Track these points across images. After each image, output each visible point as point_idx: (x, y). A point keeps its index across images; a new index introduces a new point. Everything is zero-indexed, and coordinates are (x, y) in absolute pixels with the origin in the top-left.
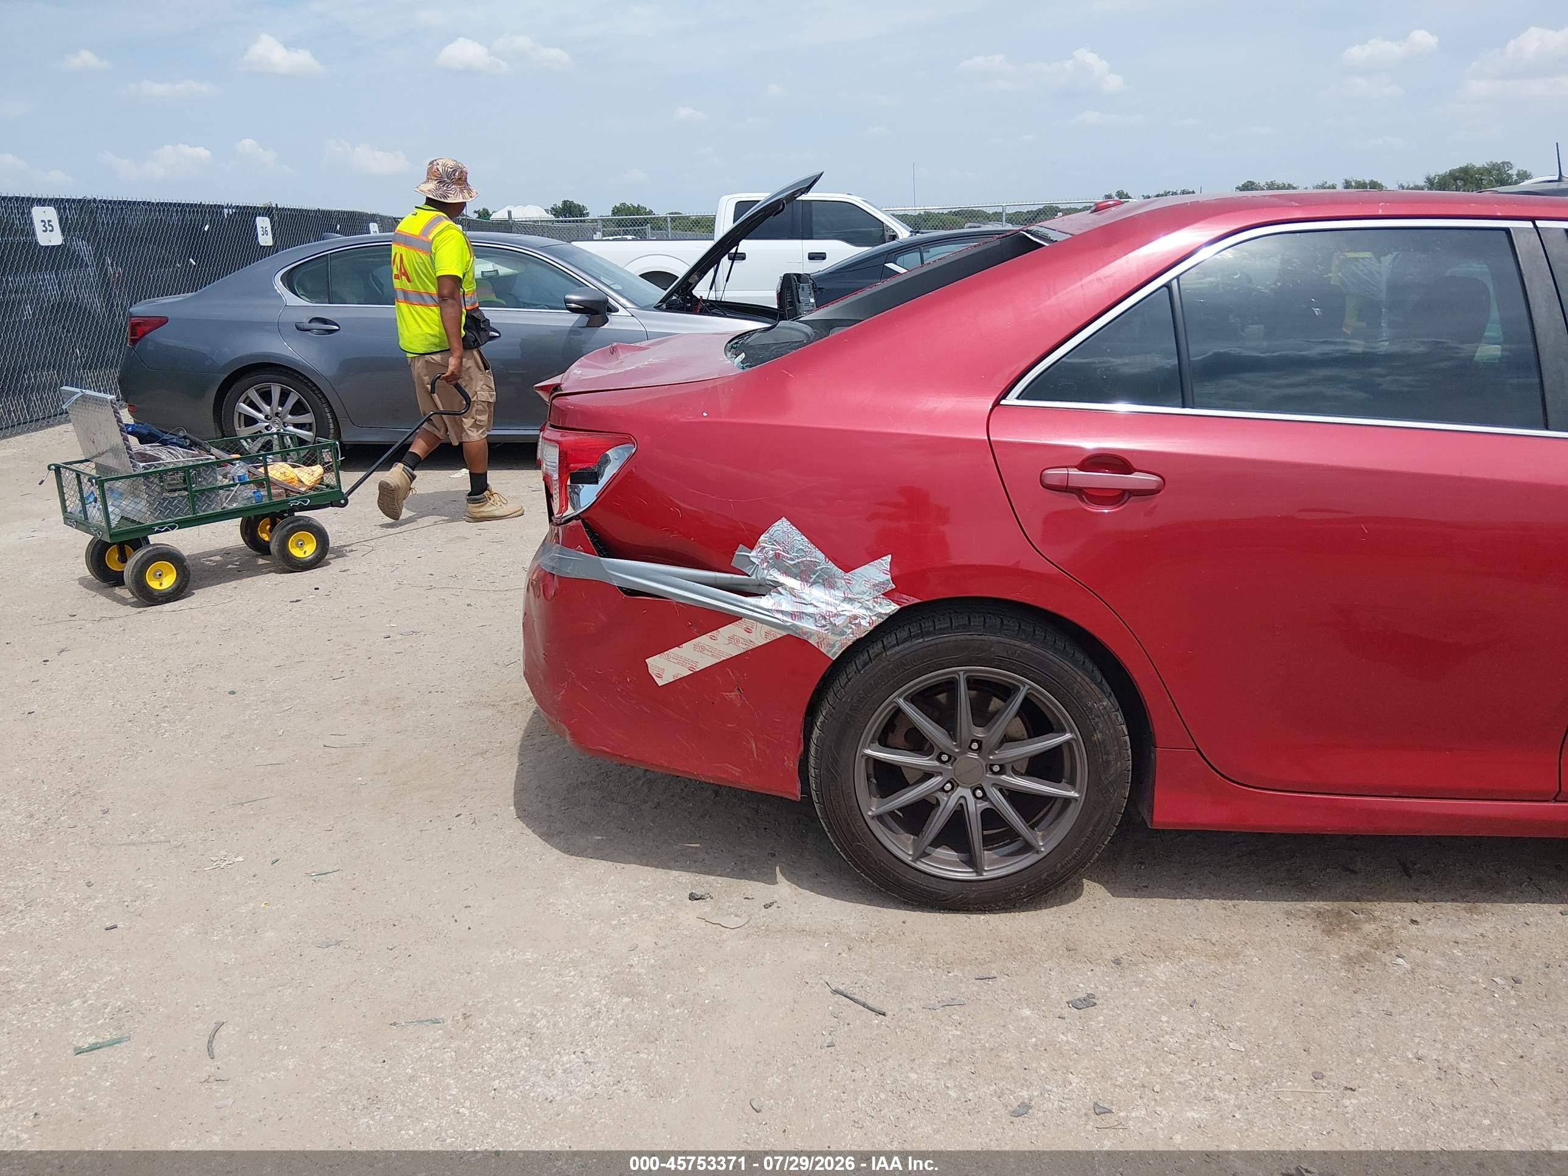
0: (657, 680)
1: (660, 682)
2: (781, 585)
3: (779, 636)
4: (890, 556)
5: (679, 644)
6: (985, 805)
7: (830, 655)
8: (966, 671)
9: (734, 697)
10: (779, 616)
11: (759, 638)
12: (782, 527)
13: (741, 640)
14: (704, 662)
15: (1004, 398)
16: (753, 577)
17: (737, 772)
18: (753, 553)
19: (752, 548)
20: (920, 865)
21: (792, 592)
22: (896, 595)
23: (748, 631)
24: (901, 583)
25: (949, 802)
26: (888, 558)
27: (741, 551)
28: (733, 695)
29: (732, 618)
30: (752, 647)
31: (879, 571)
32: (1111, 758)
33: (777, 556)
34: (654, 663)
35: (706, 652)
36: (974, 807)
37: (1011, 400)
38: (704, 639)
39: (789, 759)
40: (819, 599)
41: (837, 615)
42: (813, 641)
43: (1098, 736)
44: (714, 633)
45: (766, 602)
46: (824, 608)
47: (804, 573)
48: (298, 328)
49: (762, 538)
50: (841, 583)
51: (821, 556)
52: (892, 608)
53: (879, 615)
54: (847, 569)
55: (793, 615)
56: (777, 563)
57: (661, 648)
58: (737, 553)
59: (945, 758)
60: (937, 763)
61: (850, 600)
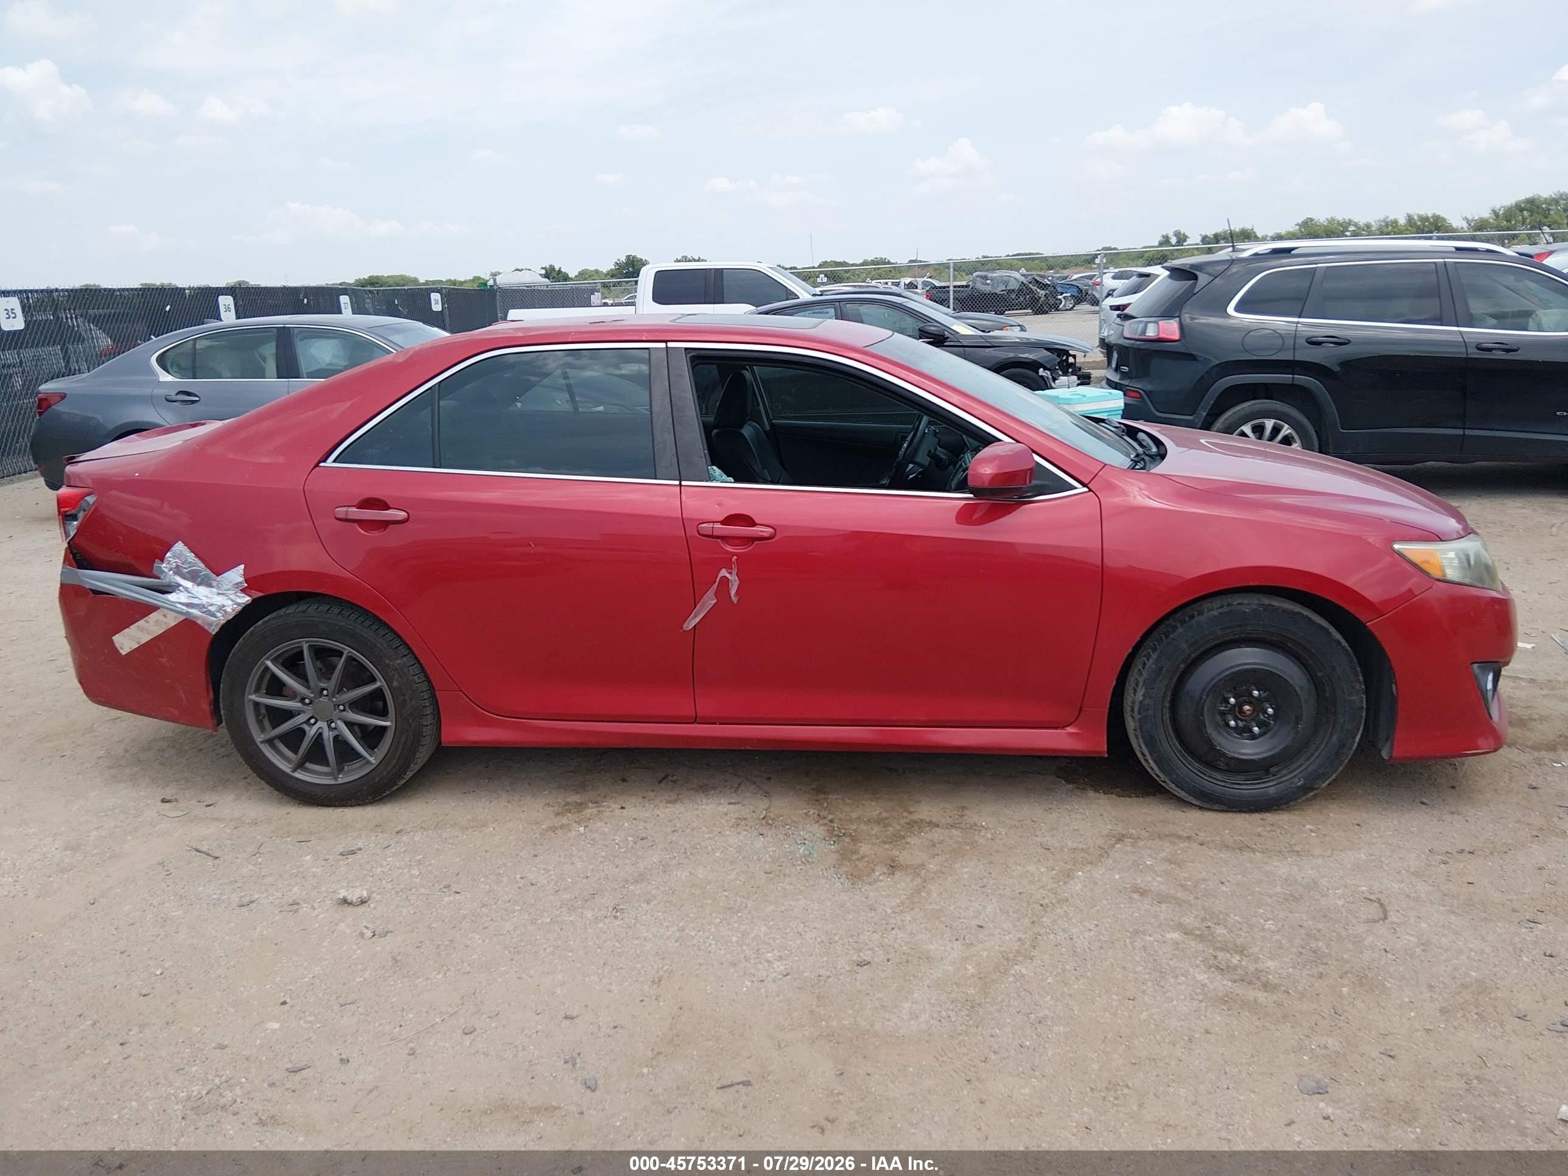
0: (121, 651)
1: (123, 653)
2: (180, 585)
3: (182, 620)
5: (127, 626)
6: (336, 733)
7: (210, 631)
8: (307, 642)
9: (165, 662)
10: (179, 606)
11: (172, 621)
12: (179, 547)
13: (163, 623)
14: (145, 638)
15: (325, 461)
16: (165, 581)
18: (164, 565)
19: (163, 561)
20: (297, 775)
21: (186, 589)
22: (248, 591)
23: (165, 616)
24: (251, 583)
25: (311, 732)
26: (242, 566)
27: (157, 563)
28: (164, 660)
29: (153, 609)
30: (168, 627)
31: (236, 575)
32: (407, 698)
33: (177, 566)
34: (117, 639)
35: (144, 631)
36: (328, 736)
37: (329, 463)
38: (141, 623)
39: (203, 702)
40: (203, 594)
41: (212, 605)
42: (199, 622)
43: (395, 684)
44: (146, 618)
45: (172, 597)
46: (205, 601)
47: (193, 577)
48: (167, 400)
49: (168, 555)
50: (214, 583)
51: (202, 566)
52: (245, 599)
53: (238, 604)
54: (218, 575)
55: (188, 605)
56: (178, 571)
57: (118, 631)
58: (154, 564)
59: (307, 701)
60: (300, 705)
61: (221, 595)
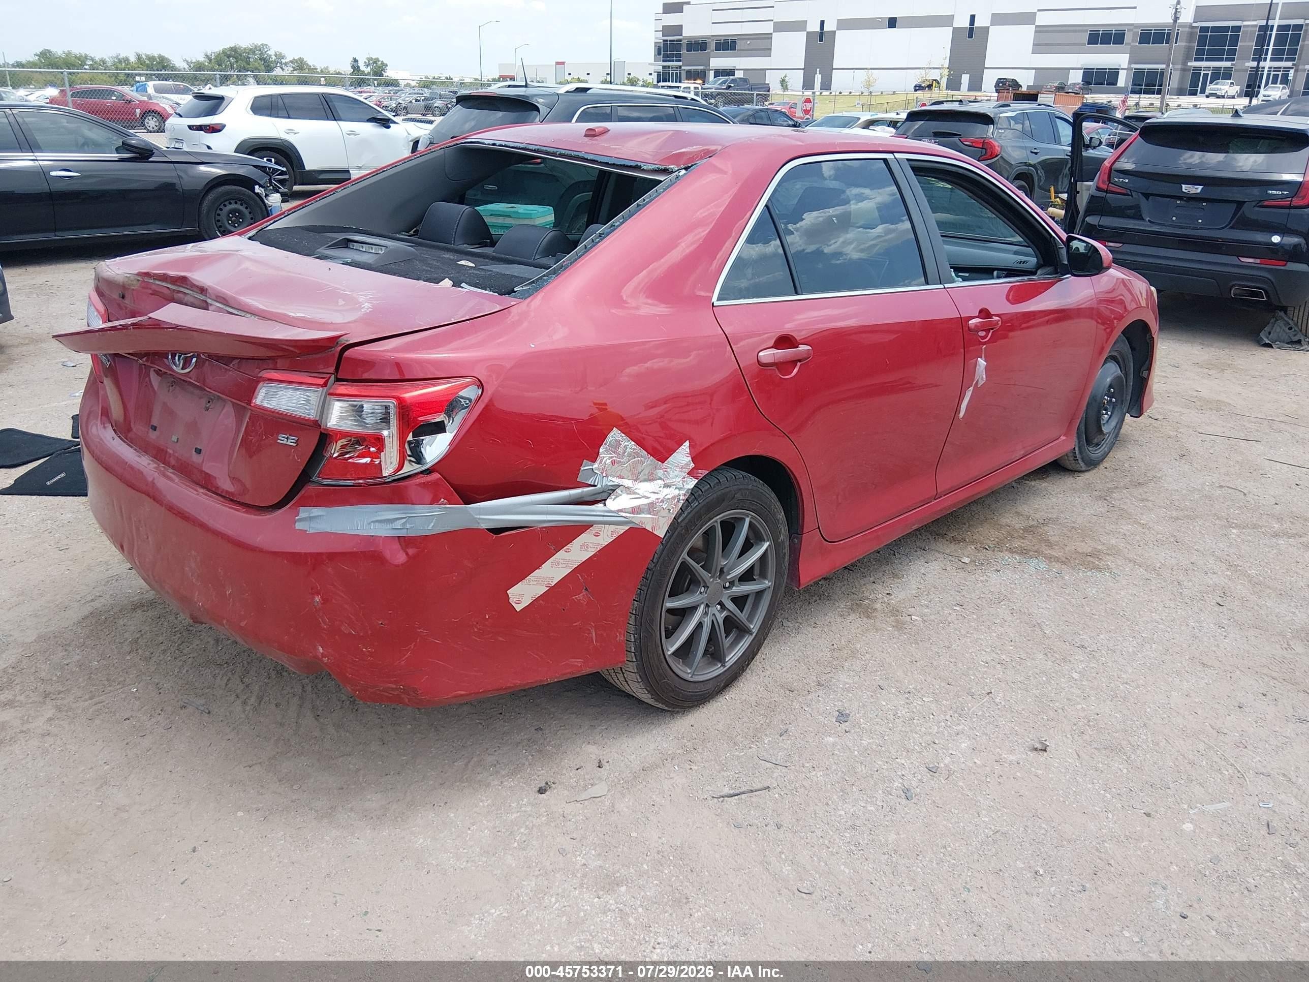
0: (516, 607)
1: (519, 608)
2: (619, 487)
3: (622, 532)
4: (688, 442)
5: (540, 565)
6: (725, 614)
7: (658, 534)
8: (720, 518)
9: (581, 598)
11: (605, 537)
12: (615, 436)
13: (591, 545)
14: (558, 575)
16: (599, 486)
17: (578, 662)
18: (596, 465)
19: (594, 460)
22: (695, 471)
23: (596, 534)
24: (698, 460)
25: (708, 622)
27: (586, 466)
28: (581, 596)
30: (599, 548)
31: (682, 456)
33: (614, 462)
34: (515, 592)
35: (561, 566)
36: (720, 618)
38: (561, 554)
39: (620, 633)
40: (648, 491)
42: (646, 527)
44: (569, 545)
45: (612, 504)
47: (635, 471)
49: (601, 449)
50: (660, 473)
51: (644, 454)
52: (692, 483)
53: (688, 491)
54: (663, 462)
55: (631, 510)
56: (615, 468)
57: (521, 575)
58: (582, 469)
60: (700, 596)
61: (667, 486)
